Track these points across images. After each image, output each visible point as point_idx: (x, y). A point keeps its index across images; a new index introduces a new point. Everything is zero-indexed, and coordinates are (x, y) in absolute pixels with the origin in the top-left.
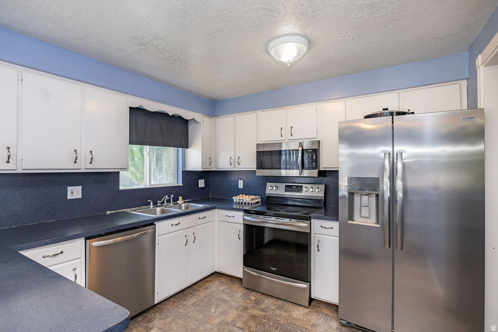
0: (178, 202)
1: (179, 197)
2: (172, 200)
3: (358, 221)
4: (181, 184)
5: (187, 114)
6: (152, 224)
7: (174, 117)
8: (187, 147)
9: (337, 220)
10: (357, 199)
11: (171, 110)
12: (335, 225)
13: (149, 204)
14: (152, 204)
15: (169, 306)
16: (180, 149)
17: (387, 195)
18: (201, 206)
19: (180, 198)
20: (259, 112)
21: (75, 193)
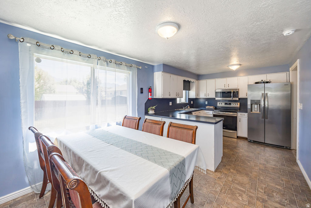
3: (253, 112)
4: (187, 102)
5: (190, 80)
6: (191, 113)
8: (190, 90)
9: (247, 113)
10: (253, 105)
12: (246, 114)
16: (187, 91)
17: (263, 105)
18: (196, 109)
20: (216, 79)
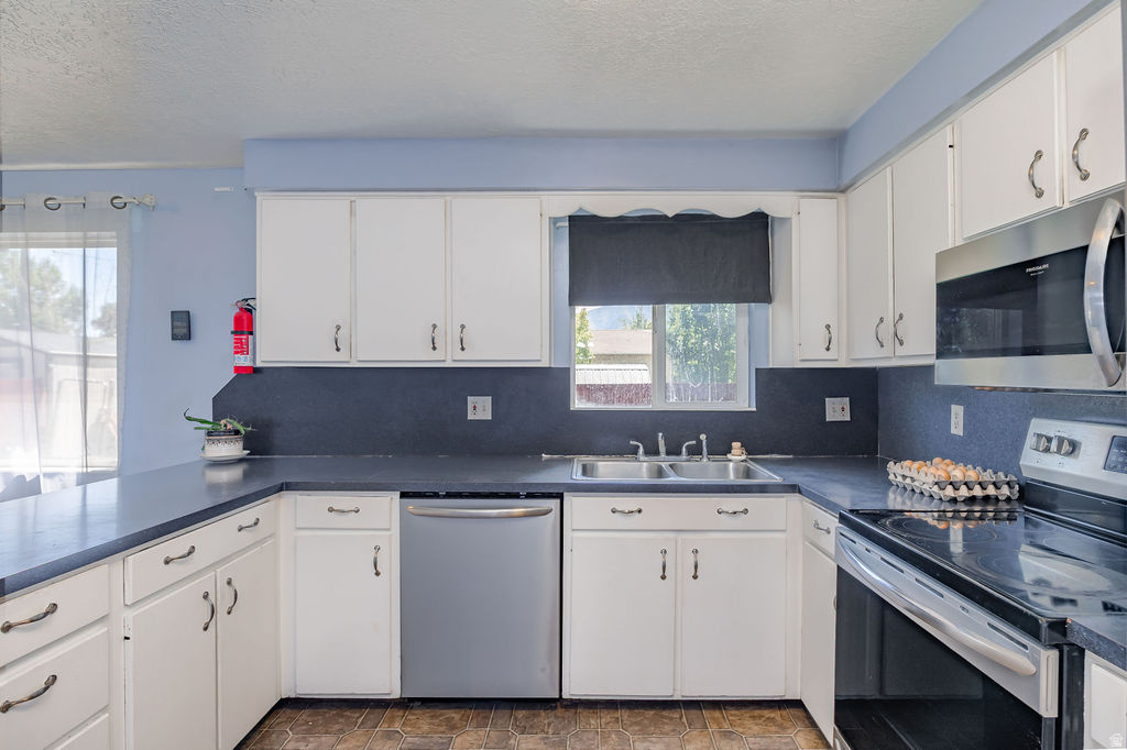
0: (729, 456)
1: (734, 444)
2: (705, 449)
7: (681, 219)
8: (768, 298)
11: (670, 203)
13: (635, 451)
14: (641, 450)
15: (595, 721)
19: (736, 445)
21: (480, 408)
